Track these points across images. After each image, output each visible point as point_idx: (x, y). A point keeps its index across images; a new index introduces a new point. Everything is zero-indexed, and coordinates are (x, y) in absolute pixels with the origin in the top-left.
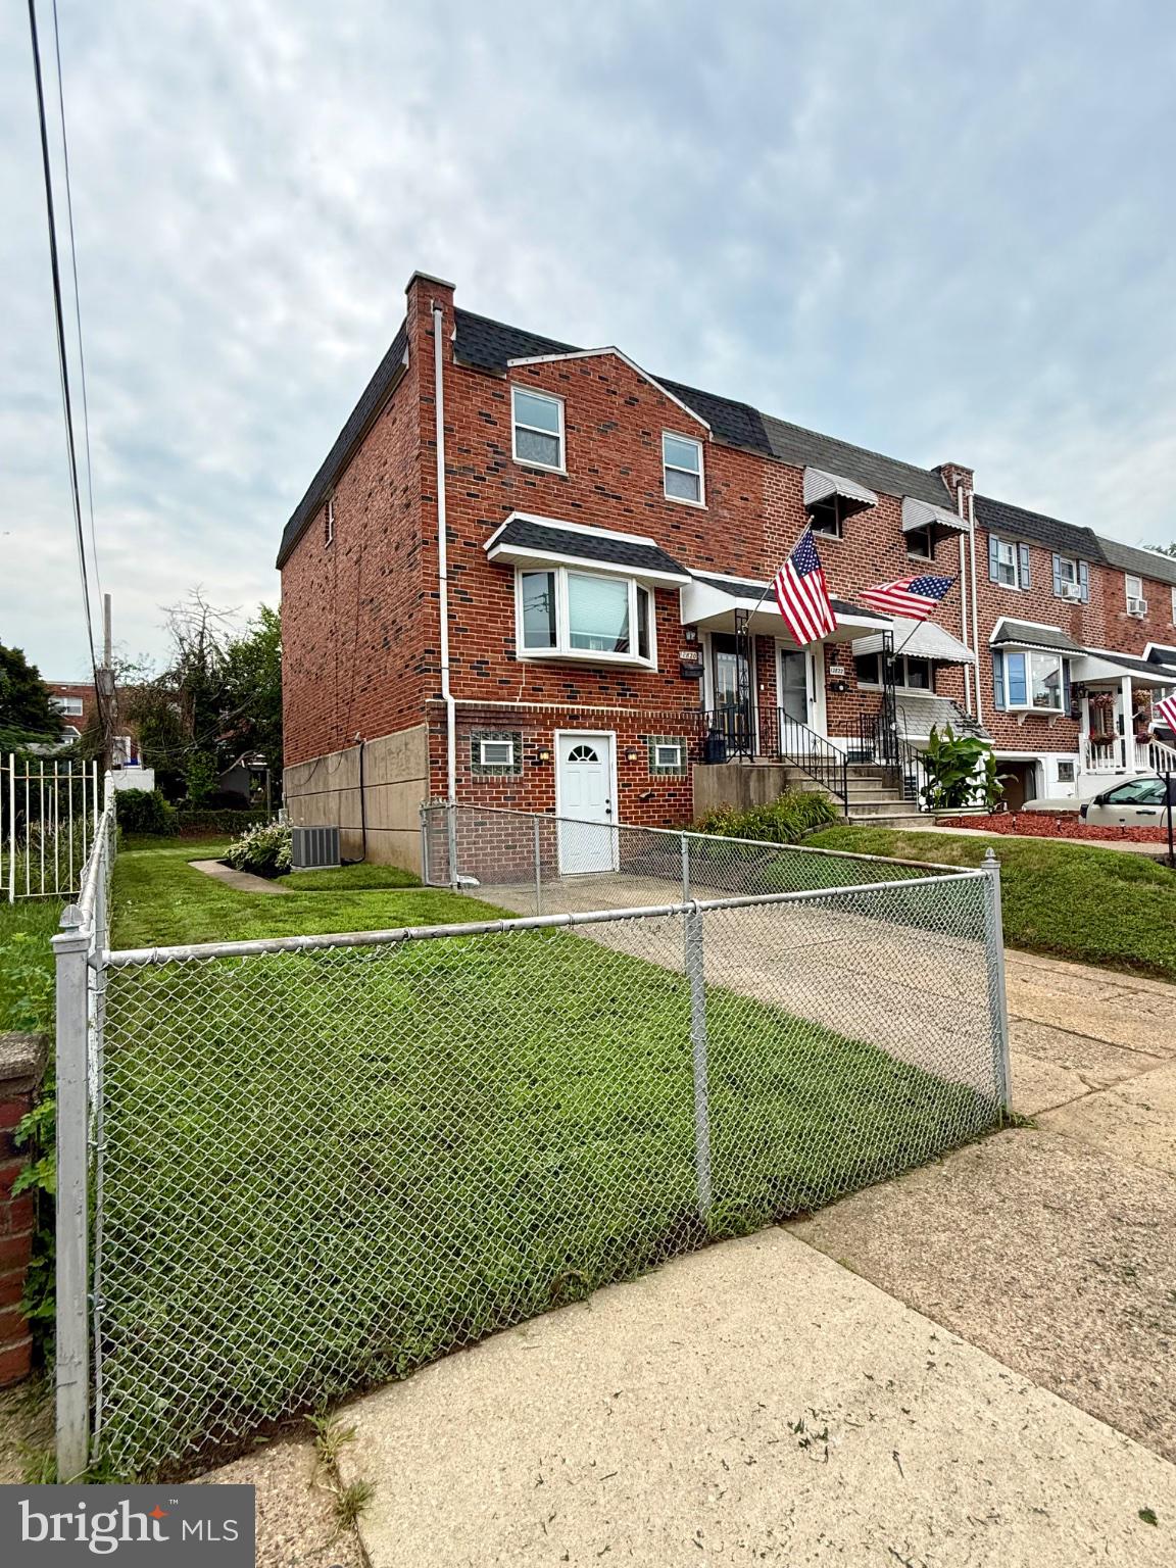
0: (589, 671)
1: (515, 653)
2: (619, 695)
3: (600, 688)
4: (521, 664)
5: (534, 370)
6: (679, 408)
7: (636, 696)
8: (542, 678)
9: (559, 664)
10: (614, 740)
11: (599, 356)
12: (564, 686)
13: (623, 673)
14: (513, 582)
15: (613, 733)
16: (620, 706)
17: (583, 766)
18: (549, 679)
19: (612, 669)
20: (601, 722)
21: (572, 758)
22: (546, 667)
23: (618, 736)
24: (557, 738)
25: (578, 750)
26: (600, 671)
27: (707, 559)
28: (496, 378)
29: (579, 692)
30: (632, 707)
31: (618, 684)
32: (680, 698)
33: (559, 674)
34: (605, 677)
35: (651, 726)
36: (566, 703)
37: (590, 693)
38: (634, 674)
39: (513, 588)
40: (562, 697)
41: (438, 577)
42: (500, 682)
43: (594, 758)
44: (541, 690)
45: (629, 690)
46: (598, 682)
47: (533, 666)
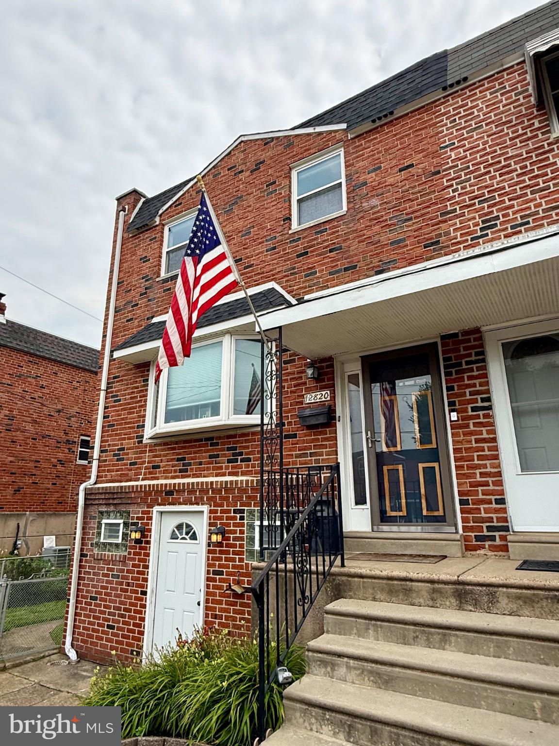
0: (201, 440)
1: (142, 436)
2: (229, 461)
3: (211, 457)
4: (146, 446)
5: (177, 204)
6: (309, 135)
7: (249, 460)
8: (160, 456)
9: (173, 439)
10: (206, 515)
11: (230, 152)
12: (178, 460)
13: (234, 436)
14: (148, 375)
15: (205, 508)
16: (230, 474)
17: (185, 546)
18: (165, 456)
19: (223, 434)
20: (194, 495)
21: (174, 537)
22: (165, 444)
23: (211, 512)
24: (155, 516)
25: (179, 527)
26: (212, 439)
27: (346, 269)
28: (152, 228)
29: (190, 464)
30: (243, 474)
31: (229, 449)
32: (305, 455)
33: (174, 449)
34: (217, 444)
35: (249, 497)
36: (177, 477)
37: (201, 463)
38: (247, 435)
39: (147, 380)
40: (175, 471)
41: (100, 390)
42: (131, 464)
43: (194, 537)
44: (158, 467)
45: (241, 454)
46: (208, 451)
47: (156, 445)
